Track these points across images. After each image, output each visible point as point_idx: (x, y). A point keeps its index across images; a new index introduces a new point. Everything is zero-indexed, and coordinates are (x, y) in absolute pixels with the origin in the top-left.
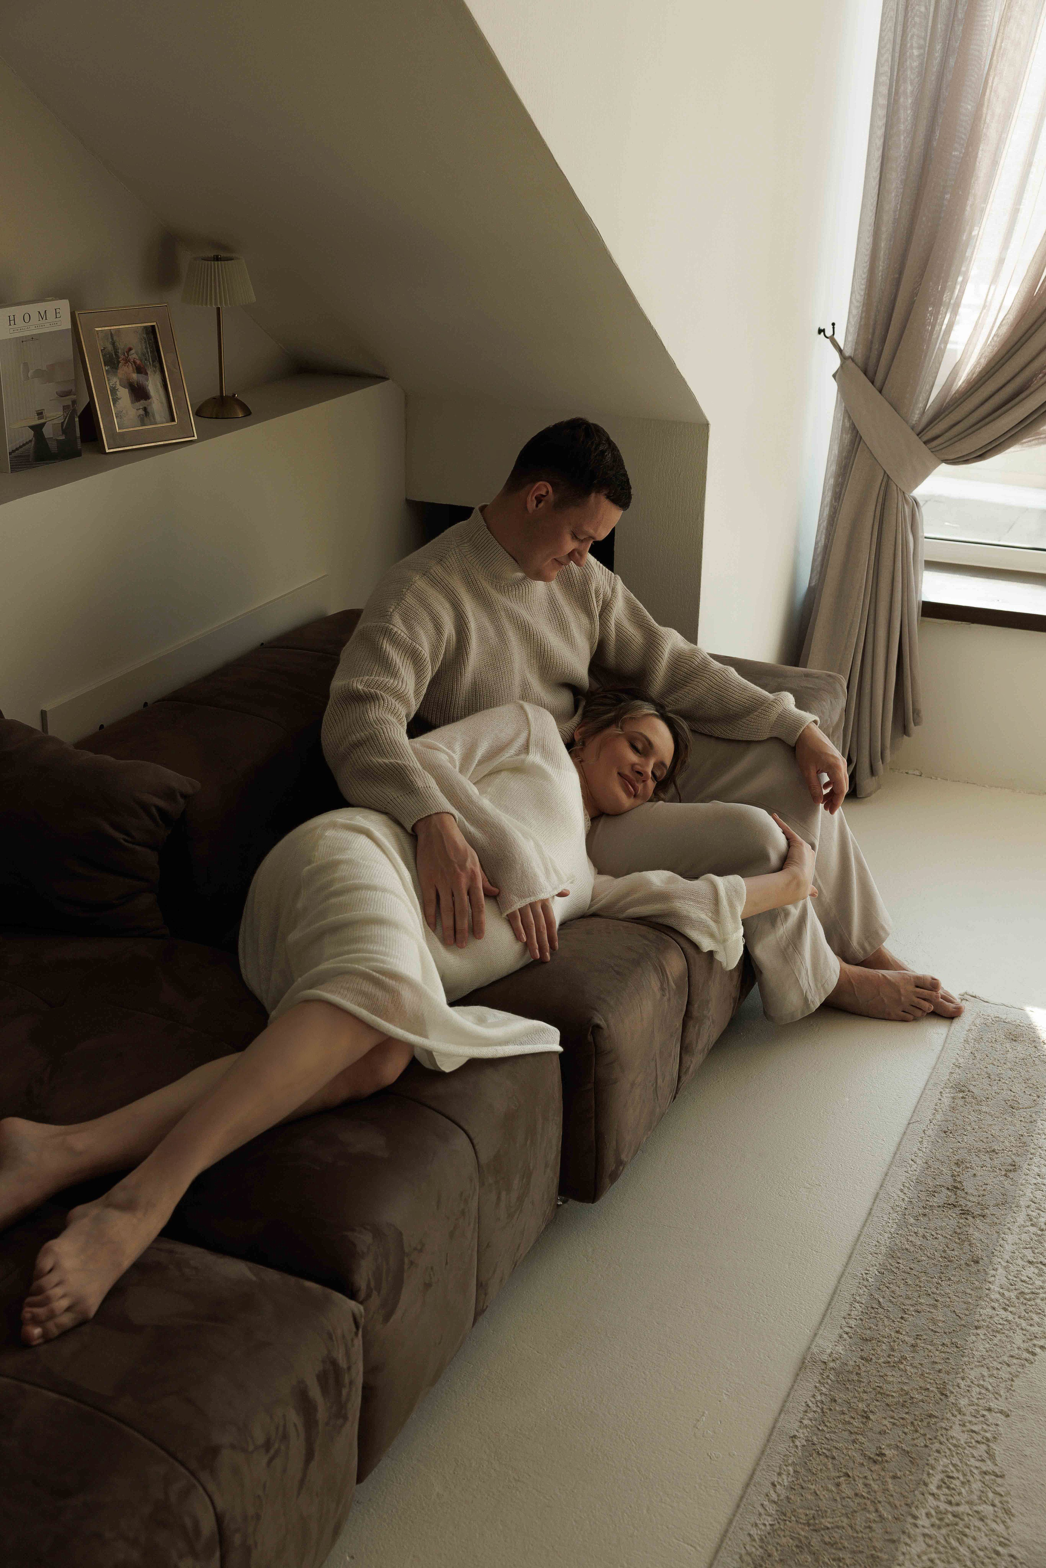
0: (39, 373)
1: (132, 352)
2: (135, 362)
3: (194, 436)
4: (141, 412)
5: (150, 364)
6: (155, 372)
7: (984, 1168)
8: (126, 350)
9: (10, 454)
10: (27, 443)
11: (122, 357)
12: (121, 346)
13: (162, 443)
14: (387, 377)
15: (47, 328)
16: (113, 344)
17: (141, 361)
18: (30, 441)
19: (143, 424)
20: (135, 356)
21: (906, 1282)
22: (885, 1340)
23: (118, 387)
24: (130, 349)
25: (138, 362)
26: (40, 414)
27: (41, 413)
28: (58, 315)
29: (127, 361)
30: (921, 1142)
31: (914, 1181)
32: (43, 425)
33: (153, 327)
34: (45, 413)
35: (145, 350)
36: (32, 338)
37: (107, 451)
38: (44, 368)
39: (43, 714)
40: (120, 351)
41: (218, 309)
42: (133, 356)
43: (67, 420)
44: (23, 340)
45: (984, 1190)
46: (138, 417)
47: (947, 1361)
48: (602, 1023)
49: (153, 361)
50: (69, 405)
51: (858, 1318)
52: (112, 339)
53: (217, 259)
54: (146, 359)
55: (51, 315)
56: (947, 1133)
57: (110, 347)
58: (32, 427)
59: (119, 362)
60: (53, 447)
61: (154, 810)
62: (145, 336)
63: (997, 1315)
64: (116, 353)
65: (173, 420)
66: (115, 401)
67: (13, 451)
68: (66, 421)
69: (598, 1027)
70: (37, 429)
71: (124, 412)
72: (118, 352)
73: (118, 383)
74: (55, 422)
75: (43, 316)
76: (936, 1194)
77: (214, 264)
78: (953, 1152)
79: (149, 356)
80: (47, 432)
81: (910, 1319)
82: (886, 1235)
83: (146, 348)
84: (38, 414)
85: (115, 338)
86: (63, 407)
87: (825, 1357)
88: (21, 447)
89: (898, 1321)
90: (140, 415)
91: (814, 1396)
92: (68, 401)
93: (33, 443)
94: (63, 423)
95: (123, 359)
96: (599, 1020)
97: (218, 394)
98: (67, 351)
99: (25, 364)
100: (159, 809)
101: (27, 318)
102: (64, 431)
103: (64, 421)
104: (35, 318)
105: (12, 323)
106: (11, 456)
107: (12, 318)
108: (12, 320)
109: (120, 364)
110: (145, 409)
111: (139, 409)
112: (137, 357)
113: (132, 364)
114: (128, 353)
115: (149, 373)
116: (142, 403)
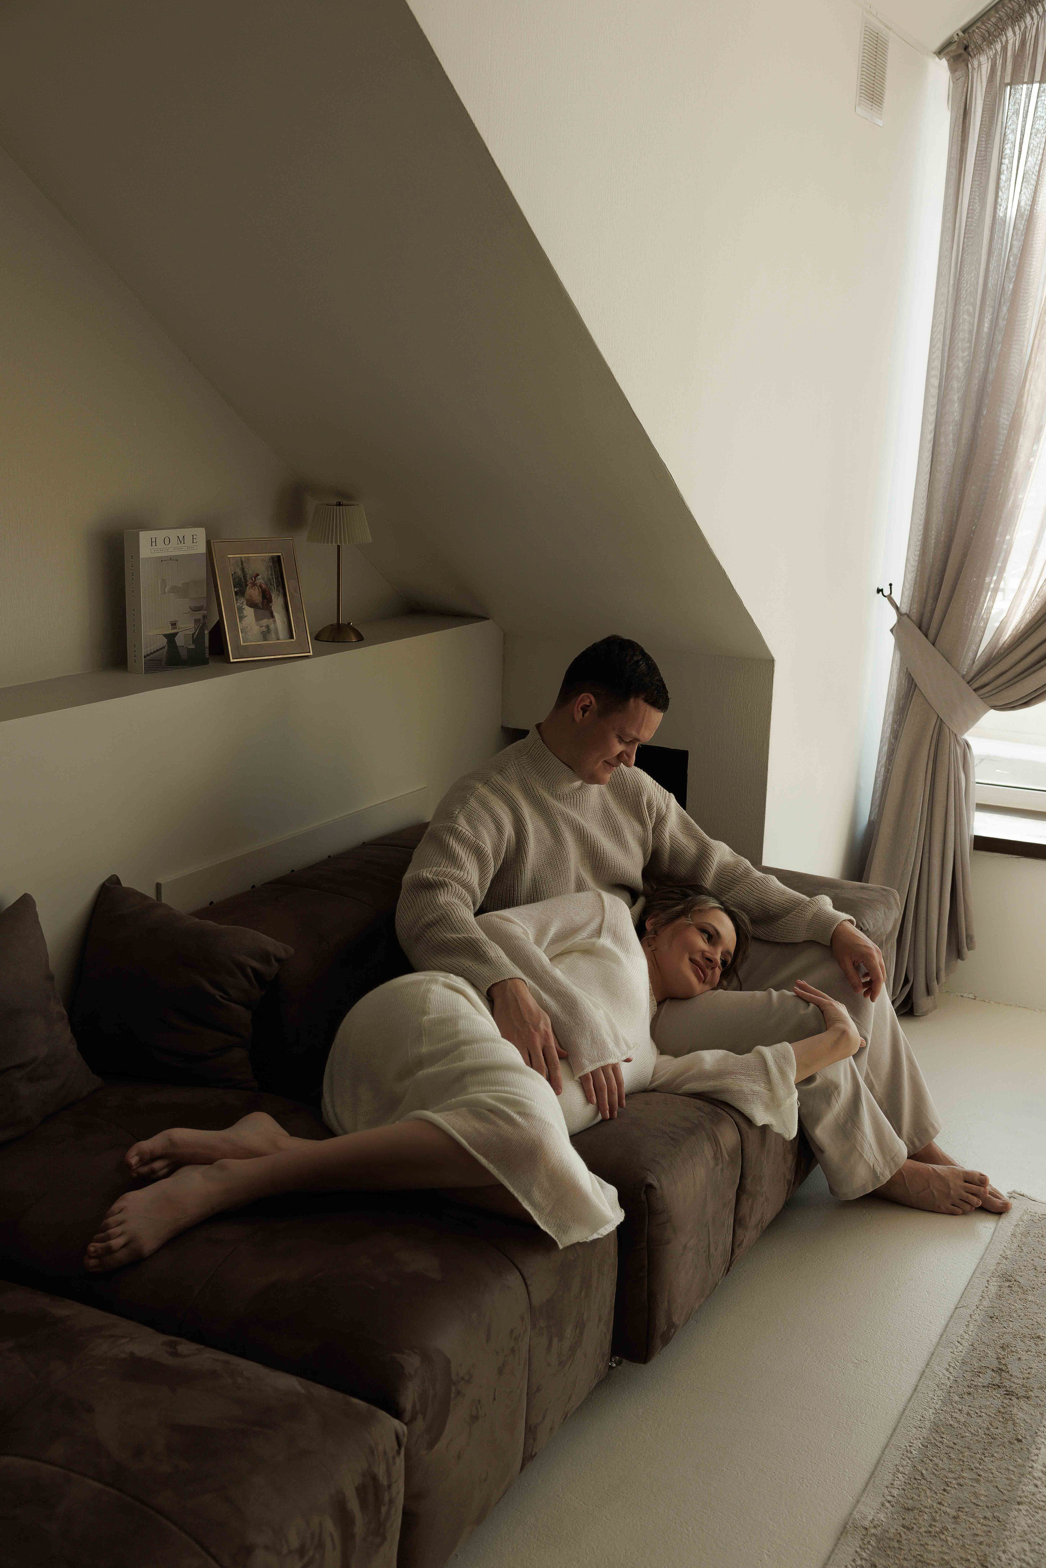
0: (174, 589)
1: (259, 577)
2: (260, 586)
3: (310, 652)
4: (264, 629)
5: (274, 587)
6: (278, 595)
7: (1029, 1353)
8: (254, 575)
9: (145, 657)
10: (161, 649)
11: (250, 581)
12: (250, 572)
13: (281, 656)
14: (488, 617)
15: (184, 551)
16: (243, 570)
17: (267, 585)
18: (164, 647)
19: (265, 639)
20: (261, 581)
21: (950, 1456)
22: (926, 1510)
23: (245, 606)
24: (258, 575)
25: (264, 586)
26: (174, 625)
27: (175, 624)
28: (195, 541)
29: (254, 584)
30: (967, 1326)
31: (960, 1362)
32: (176, 634)
33: (279, 557)
34: (179, 625)
35: (271, 577)
36: (171, 559)
37: (232, 660)
38: (180, 585)
39: (158, 886)
40: (248, 576)
41: (339, 547)
42: (260, 581)
43: (197, 631)
44: (162, 560)
45: (1029, 1373)
46: (261, 633)
47: (989, 1534)
48: (655, 1183)
49: (277, 586)
50: (200, 619)
51: (900, 1488)
52: (242, 566)
53: (339, 504)
54: (271, 584)
55: (188, 540)
56: (993, 1319)
57: (240, 573)
58: (165, 636)
59: (247, 585)
60: (184, 654)
61: (249, 970)
62: (271, 564)
63: (1040, 1492)
64: (245, 577)
65: (292, 637)
66: (241, 618)
67: (148, 655)
68: (196, 633)
69: (650, 1186)
70: (171, 638)
72: (247, 577)
73: (245, 603)
74: (187, 632)
75: (181, 540)
76: (981, 1375)
77: (336, 509)
78: (998, 1337)
79: (273, 581)
80: (180, 641)
81: (952, 1492)
82: (931, 1411)
83: (272, 575)
84: (172, 625)
85: (245, 564)
86: (195, 620)
87: (866, 1524)
88: (155, 652)
89: (940, 1493)
90: (263, 632)
91: (854, 1561)
92: (199, 615)
93: (166, 649)
94: (194, 634)
95: (250, 584)
96: (652, 1180)
97: (336, 622)
98: (202, 573)
99: (163, 581)
100: (254, 970)
101: (167, 541)
102: (194, 642)
103: (195, 632)
104: (174, 540)
105: (154, 544)
106: (146, 659)
107: (154, 540)
108: (154, 542)
109: (248, 587)
110: (268, 627)
111: (263, 626)
112: (263, 582)
113: (258, 587)
114: (255, 579)
115: (273, 596)
116: (265, 622)
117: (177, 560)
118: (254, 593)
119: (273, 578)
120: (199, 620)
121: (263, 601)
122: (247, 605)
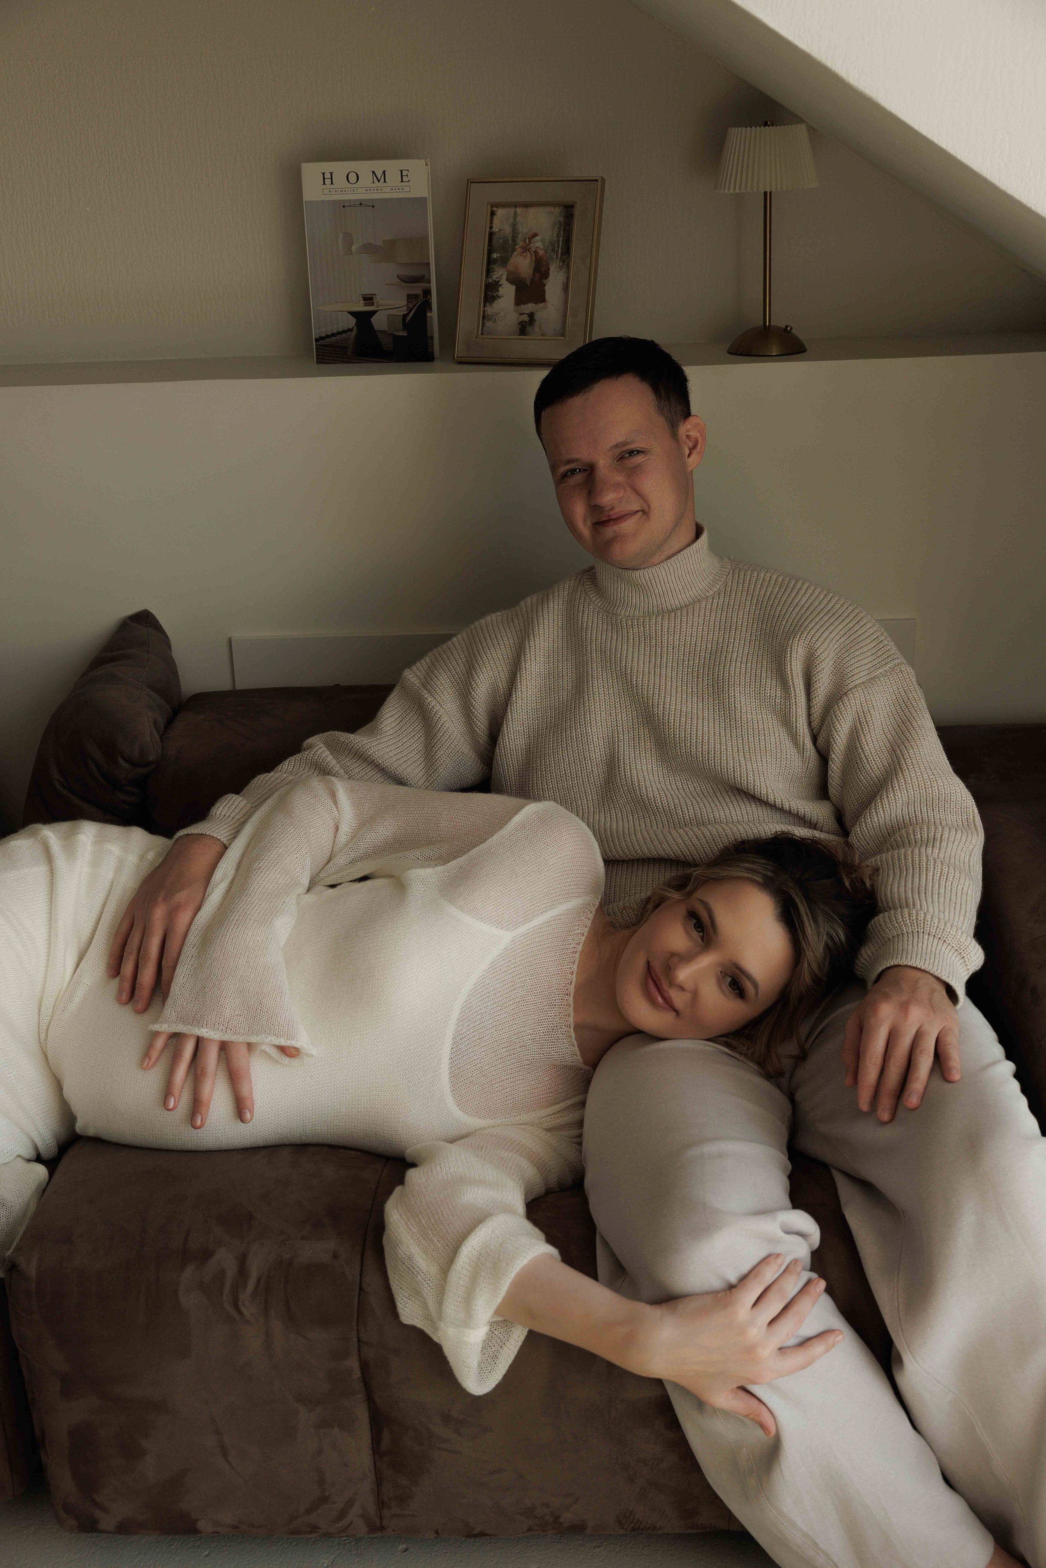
0: (369, 249)
1: (536, 239)
2: (536, 252)
4: (525, 318)
5: (557, 255)
8: (529, 235)
9: (317, 340)
10: (344, 332)
11: (521, 244)
15: (385, 192)
16: (514, 226)
17: (546, 252)
18: (350, 330)
19: (521, 334)
20: (539, 244)
23: (504, 281)
24: (536, 235)
25: (541, 253)
26: (368, 299)
27: (372, 299)
28: (405, 179)
29: (526, 249)
32: (373, 313)
33: (573, 203)
34: (377, 300)
35: (553, 239)
36: (361, 204)
38: (381, 244)
39: (231, 641)
40: (520, 236)
42: (537, 243)
43: (413, 312)
44: (344, 205)
46: (519, 324)
49: (560, 254)
50: (418, 295)
52: (514, 219)
54: (553, 250)
55: (393, 178)
57: (508, 229)
58: (353, 314)
59: (514, 250)
60: (386, 342)
62: (558, 216)
64: (514, 238)
66: (489, 299)
67: (322, 338)
68: (412, 314)
70: (363, 319)
71: (502, 314)
72: (517, 238)
73: (504, 277)
74: (394, 312)
75: (379, 177)
79: (558, 246)
80: (379, 322)
83: (558, 236)
84: (365, 299)
85: (519, 218)
86: (408, 295)
88: (334, 335)
90: (521, 322)
92: (419, 289)
93: (354, 333)
94: (405, 316)
95: (521, 247)
97: (762, 324)
99: (348, 235)
101: (353, 178)
102: (405, 326)
103: (409, 313)
104: (366, 179)
105: (328, 182)
106: (317, 343)
107: (328, 176)
108: (328, 179)
109: (515, 253)
110: (531, 316)
111: (524, 314)
112: (541, 247)
113: (531, 254)
114: (530, 242)
115: (552, 268)
116: (530, 307)
117: (373, 206)
118: (523, 264)
119: (558, 241)
120: (416, 296)
121: (534, 275)
122: (507, 280)
